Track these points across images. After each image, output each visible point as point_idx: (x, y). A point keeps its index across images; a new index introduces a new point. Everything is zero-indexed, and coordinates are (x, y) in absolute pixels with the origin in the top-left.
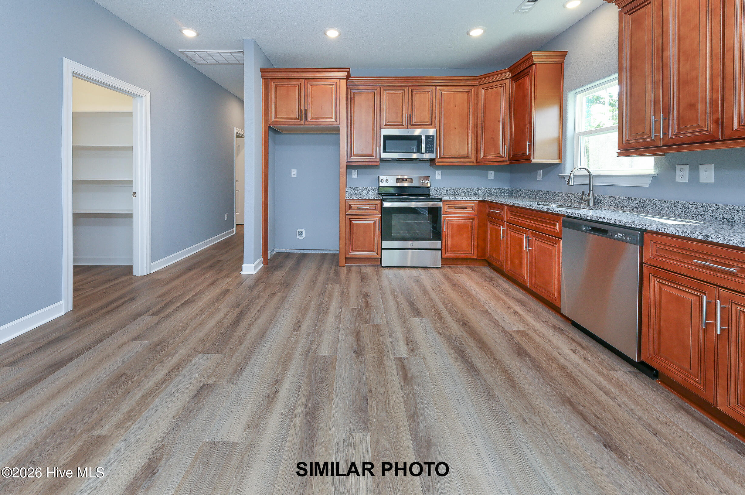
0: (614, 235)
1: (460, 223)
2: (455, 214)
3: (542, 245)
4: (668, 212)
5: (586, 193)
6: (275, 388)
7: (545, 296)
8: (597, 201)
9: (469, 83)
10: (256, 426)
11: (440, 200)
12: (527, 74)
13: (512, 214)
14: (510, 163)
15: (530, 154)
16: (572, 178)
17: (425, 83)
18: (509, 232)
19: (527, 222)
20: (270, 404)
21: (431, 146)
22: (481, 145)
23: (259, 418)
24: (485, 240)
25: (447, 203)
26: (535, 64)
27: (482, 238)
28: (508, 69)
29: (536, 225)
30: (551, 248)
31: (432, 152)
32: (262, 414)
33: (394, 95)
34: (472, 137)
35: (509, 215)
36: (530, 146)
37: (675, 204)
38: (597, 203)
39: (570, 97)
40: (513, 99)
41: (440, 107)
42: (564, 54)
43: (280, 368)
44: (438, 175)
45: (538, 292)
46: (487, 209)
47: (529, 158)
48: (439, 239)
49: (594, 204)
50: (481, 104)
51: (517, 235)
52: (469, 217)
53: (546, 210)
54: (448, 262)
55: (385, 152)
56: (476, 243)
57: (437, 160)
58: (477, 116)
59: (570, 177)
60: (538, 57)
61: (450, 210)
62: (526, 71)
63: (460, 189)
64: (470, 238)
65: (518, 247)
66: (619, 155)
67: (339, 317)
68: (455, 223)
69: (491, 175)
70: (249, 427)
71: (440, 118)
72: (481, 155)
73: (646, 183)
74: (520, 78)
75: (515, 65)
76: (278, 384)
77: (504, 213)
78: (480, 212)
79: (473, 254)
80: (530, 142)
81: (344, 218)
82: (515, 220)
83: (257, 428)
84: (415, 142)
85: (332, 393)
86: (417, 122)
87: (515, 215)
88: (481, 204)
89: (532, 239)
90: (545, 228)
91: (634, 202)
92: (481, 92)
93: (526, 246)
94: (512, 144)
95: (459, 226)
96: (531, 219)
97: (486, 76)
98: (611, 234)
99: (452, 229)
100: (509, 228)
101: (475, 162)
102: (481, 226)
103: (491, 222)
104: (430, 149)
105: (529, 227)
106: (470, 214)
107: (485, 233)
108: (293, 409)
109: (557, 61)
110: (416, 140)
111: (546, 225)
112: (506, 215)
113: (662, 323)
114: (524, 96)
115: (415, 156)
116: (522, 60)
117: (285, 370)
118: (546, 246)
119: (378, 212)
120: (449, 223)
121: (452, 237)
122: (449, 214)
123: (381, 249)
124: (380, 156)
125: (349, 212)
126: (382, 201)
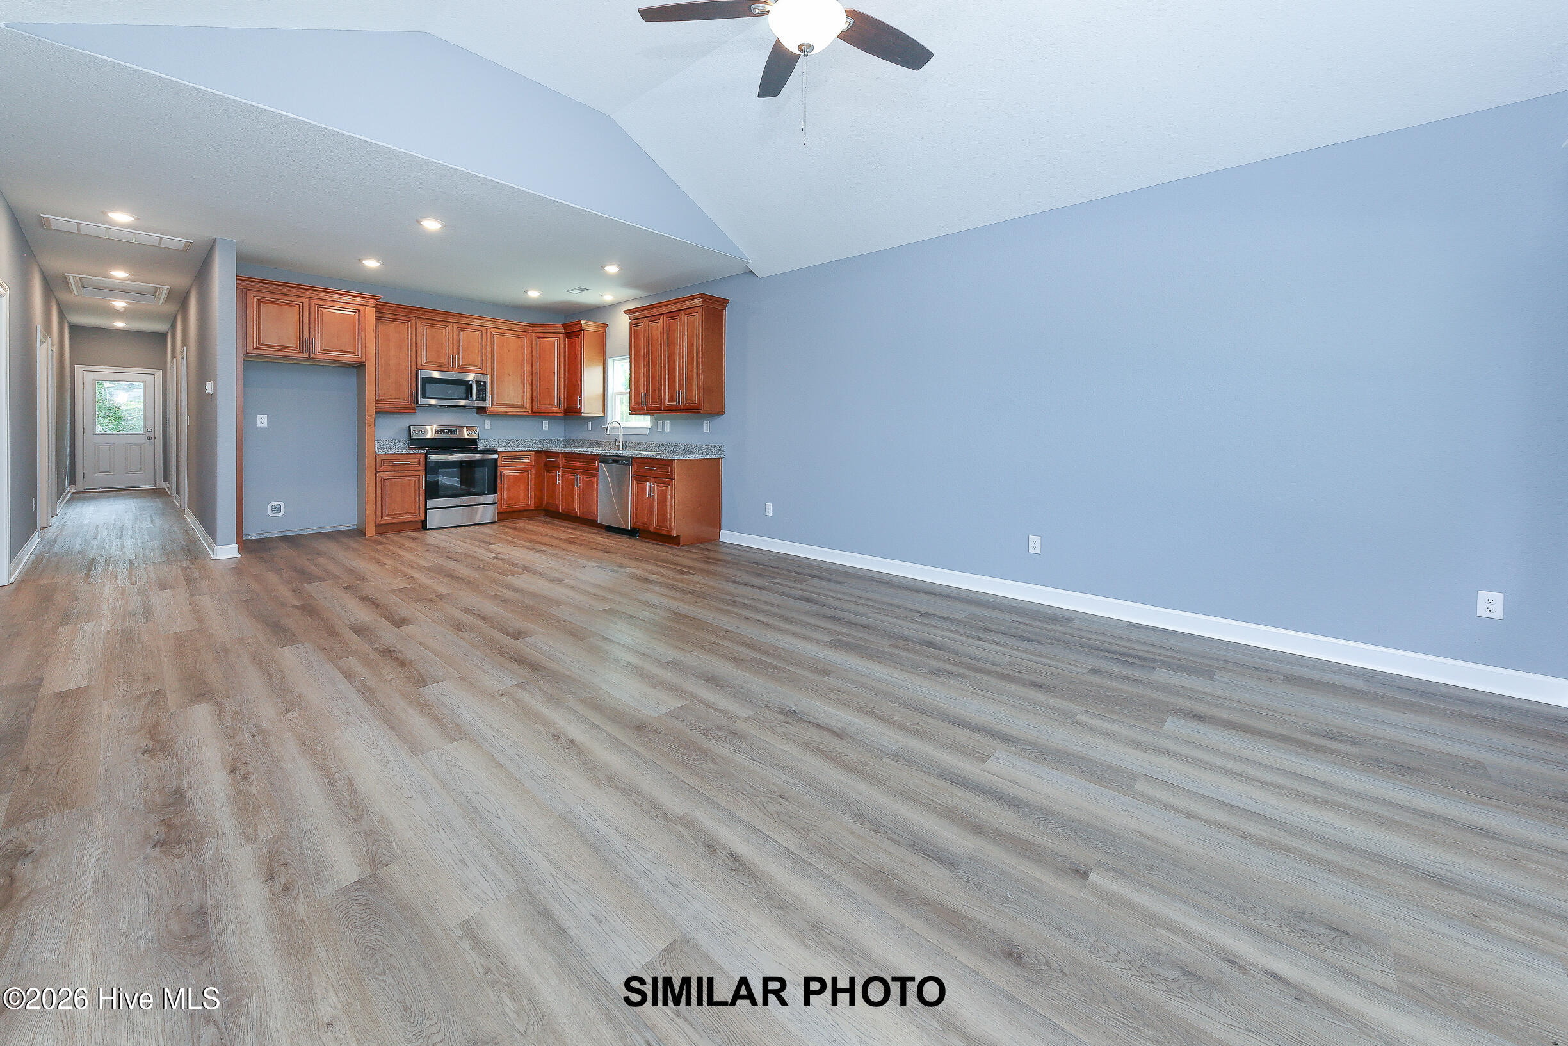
1: (516, 475)
2: (512, 465)
3: (587, 479)
5: (618, 441)
8: (624, 446)
9: (522, 330)
11: (496, 451)
12: (577, 336)
13: (565, 460)
14: (565, 414)
15: (580, 407)
16: (609, 428)
17: (475, 322)
18: (563, 476)
19: (578, 465)
21: (483, 393)
22: (537, 394)
24: (541, 490)
25: (503, 454)
26: (583, 329)
27: (539, 488)
28: (562, 325)
29: (581, 465)
30: (592, 481)
31: (484, 399)
33: (434, 330)
34: (527, 385)
36: (581, 400)
38: (625, 447)
39: (610, 361)
41: (492, 351)
42: (605, 326)
44: (488, 424)
46: (544, 459)
47: (580, 411)
48: (495, 492)
49: (623, 449)
50: (536, 353)
51: (570, 477)
52: (527, 468)
54: (504, 515)
55: (424, 397)
56: (533, 494)
57: (489, 409)
58: (532, 364)
60: (586, 325)
61: (506, 462)
62: (577, 333)
63: (514, 441)
64: (526, 489)
65: (571, 487)
66: (631, 414)
68: (511, 474)
69: (546, 425)
71: (492, 363)
72: (537, 405)
73: (646, 432)
74: (571, 338)
75: (566, 323)
77: (560, 460)
78: (537, 462)
79: (531, 503)
80: (581, 397)
81: (374, 477)
82: (568, 464)
84: (463, 389)
86: (465, 365)
87: (568, 461)
88: (538, 454)
89: (581, 478)
91: (642, 445)
92: (536, 342)
93: (577, 484)
94: (566, 396)
95: (515, 477)
96: (581, 462)
97: (541, 326)
98: (621, 462)
99: (509, 481)
100: (563, 473)
101: (530, 412)
102: (538, 476)
103: (548, 471)
104: (482, 396)
105: (579, 468)
106: (528, 465)
107: (542, 482)
110: (463, 385)
112: (561, 462)
114: (576, 356)
115: (462, 403)
116: (572, 321)
119: (420, 468)
120: (506, 475)
121: (509, 489)
122: (506, 465)
123: (426, 509)
124: (417, 402)
125: (380, 470)
126: (426, 455)
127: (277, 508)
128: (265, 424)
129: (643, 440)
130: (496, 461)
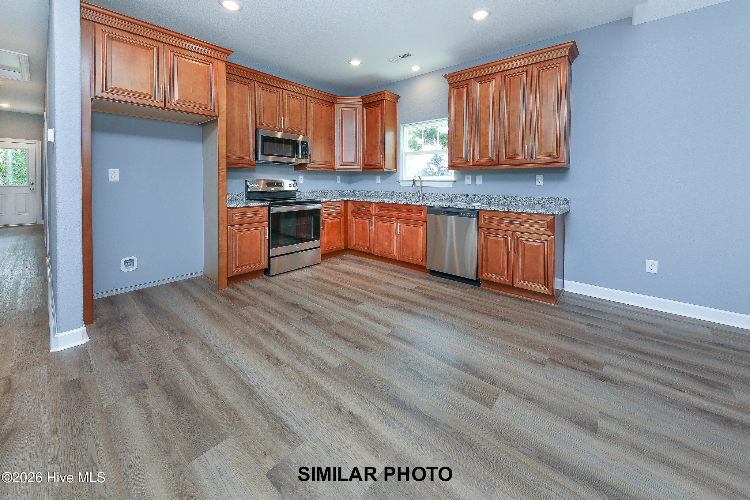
0: (463, 215)
1: (333, 221)
2: (330, 213)
3: (410, 227)
4: (463, 200)
6: (344, 412)
7: (413, 262)
9: (328, 100)
10: (379, 445)
11: (320, 202)
12: (379, 105)
13: (380, 209)
14: (364, 170)
15: (383, 164)
18: (378, 223)
19: (396, 213)
20: (360, 423)
21: (305, 152)
23: (371, 440)
25: (324, 204)
26: (385, 99)
27: (346, 231)
28: (361, 97)
29: (404, 215)
30: (417, 228)
32: (368, 436)
33: (270, 94)
35: (377, 210)
37: (466, 196)
38: (423, 197)
40: (365, 121)
41: (310, 117)
43: (321, 398)
44: (302, 179)
45: (407, 261)
46: (352, 207)
47: (382, 167)
48: (318, 238)
51: (386, 224)
52: (338, 215)
53: (413, 204)
54: (325, 256)
55: (263, 154)
56: (344, 237)
57: (309, 165)
59: (413, 182)
61: (326, 211)
62: (378, 103)
63: (319, 192)
64: (340, 234)
65: (386, 232)
67: (299, 331)
68: (329, 221)
69: (338, 179)
70: (376, 451)
71: (310, 126)
72: (340, 163)
73: (450, 185)
74: (372, 107)
75: (368, 96)
76: (341, 408)
77: (371, 210)
78: (346, 210)
79: (341, 246)
80: (383, 156)
81: (225, 231)
82: (383, 213)
83: (382, 446)
84: (290, 147)
85: (388, 382)
86: (291, 127)
87: (383, 210)
88: (346, 203)
89: (401, 225)
90: (412, 216)
91: (445, 196)
92: (339, 110)
93: (396, 231)
94: (365, 155)
95: (332, 223)
96: (399, 211)
97: (344, 98)
98: (461, 214)
99: (328, 226)
100: (377, 220)
101: (335, 168)
104: (304, 154)
105: (398, 217)
106: (339, 212)
107: (350, 226)
108: (382, 413)
109: (392, 100)
110: (293, 144)
111: (412, 214)
112: (373, 210)
113: (489, 256)
116: (375, 94)
117: (327, 395)
118: (413, 228)
119: (265, 220)
120: (325, 222)
121: (327, 234)
122: (326, 214)
123: (270, 258)
124: (256, 159)
125: (232, 223)
126: (269, 207)
127: (129, 263)
128: (117, 179)
129: (449, 192)
130: (318, 211)
